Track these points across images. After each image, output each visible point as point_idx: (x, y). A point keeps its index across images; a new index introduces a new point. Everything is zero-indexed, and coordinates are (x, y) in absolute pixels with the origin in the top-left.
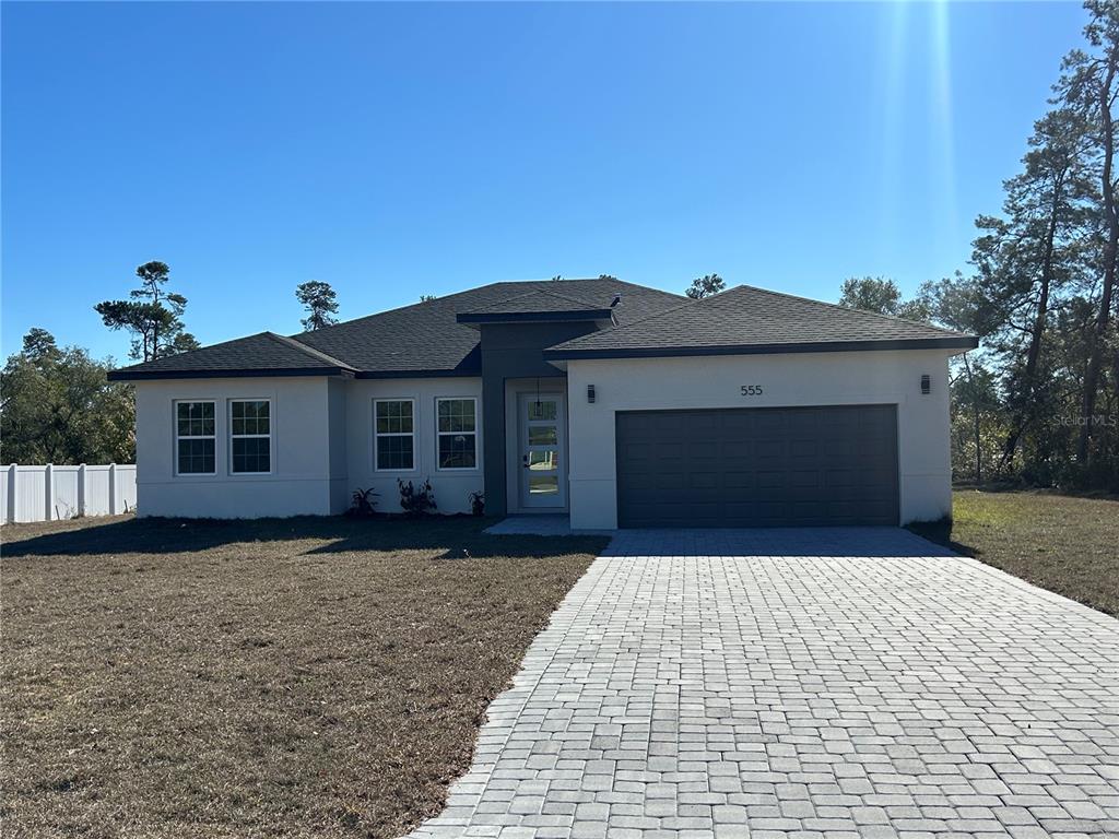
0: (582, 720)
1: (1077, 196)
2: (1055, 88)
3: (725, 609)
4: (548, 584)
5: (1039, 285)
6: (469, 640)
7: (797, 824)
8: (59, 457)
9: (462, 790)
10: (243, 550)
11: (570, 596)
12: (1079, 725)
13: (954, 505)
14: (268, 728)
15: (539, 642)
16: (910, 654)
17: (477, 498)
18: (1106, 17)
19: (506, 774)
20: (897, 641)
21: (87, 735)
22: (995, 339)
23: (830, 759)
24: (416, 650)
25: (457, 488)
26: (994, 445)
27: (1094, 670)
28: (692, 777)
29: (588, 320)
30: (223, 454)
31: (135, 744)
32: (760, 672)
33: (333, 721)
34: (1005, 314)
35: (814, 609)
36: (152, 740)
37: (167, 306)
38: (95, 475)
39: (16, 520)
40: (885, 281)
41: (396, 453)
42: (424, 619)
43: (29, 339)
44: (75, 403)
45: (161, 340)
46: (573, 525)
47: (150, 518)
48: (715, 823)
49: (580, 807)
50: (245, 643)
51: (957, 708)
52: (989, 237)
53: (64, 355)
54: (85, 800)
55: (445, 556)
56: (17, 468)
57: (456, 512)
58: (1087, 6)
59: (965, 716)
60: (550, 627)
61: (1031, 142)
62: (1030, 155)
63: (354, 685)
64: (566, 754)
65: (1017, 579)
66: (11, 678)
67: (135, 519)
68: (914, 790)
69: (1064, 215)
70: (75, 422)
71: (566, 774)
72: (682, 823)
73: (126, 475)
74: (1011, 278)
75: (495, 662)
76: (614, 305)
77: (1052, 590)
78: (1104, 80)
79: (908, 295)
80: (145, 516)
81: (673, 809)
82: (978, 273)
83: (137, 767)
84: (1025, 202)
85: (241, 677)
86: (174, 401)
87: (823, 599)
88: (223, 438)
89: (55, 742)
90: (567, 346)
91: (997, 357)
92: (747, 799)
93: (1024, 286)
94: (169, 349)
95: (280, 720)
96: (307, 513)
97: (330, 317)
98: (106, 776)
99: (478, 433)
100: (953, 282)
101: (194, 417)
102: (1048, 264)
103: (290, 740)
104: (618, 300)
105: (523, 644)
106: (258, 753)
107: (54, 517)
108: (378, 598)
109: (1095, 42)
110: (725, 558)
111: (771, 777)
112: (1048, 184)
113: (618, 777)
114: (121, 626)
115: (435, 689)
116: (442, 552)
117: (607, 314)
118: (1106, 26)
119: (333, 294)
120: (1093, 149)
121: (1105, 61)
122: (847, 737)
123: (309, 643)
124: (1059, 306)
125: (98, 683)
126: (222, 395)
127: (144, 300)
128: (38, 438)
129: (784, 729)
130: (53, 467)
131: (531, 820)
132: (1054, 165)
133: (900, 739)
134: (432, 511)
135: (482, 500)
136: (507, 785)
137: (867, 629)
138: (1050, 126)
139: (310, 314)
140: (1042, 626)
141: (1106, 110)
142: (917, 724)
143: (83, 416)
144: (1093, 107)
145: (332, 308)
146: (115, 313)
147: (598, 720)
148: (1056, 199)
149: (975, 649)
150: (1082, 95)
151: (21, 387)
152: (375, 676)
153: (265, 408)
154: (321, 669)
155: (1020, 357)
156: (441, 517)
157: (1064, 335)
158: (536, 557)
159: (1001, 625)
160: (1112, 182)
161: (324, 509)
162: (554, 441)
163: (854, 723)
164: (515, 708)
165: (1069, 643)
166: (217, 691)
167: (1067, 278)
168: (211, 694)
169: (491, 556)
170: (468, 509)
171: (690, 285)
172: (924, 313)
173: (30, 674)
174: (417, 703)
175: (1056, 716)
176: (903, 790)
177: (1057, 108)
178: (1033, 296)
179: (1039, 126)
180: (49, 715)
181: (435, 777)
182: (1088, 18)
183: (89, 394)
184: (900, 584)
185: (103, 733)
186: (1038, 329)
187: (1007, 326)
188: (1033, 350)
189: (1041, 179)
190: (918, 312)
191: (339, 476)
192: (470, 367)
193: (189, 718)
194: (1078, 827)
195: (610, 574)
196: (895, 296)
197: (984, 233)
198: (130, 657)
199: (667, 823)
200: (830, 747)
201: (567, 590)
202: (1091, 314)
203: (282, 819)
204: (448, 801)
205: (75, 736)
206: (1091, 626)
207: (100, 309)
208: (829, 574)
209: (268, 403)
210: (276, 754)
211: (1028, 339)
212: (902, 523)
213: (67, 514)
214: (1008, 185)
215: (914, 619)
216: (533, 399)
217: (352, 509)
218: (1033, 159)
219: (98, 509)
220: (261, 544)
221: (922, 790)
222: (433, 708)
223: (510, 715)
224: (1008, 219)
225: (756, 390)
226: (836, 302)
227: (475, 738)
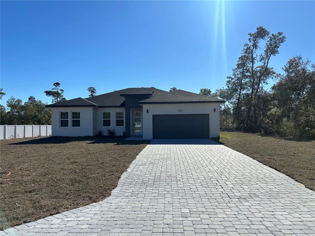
0: (141, 177)
1: (247, 72)
2: (242, 51)
3: (172, 155)
4: (137, 150)
5: (239, 90)
6: (119, 162)
7: (181, 197)
8: (36, 123)
9: (115, 192)
10: (74, 143)
11: (141, 153)
12: (239, 178)
13: (220, 135)
14: (75, 180)
15: (134, 162)
16: (208, 164)
17: (124, 132)
18: (252, 37)
19: (124, 188)
20: (206, 161)
21: (37, 181)
22: (230, 101)
23: (189, 184)
24: (108, 164)
25: (120, 130)
26: (230, 122)
27: (243, 167)
28: (161, 188)
29: (148, 96)
30: (70, 123)
31: (47, 183)
32: (178, 167)
33: (89, 178)
34: (232, 96)
35: (190, 155)
36: (50, 182)
37: (60, 92)
38: (43, 127)
39: (26, 137)
40: (209, 89)
41: (107, 123)
42: (110, 157)
43: (29, 98)
44: (39, 112)
45: (58, 99)
46: (144, 138)
47: (54, 136)
48: (165, 197)
49: (138, 195)
50: (72, 162)
51: (216, 174)
52: (229, 80)
53: (37, 102)
54: (35, 195)
55: (116, 145)
56: (26, 126)
57: (119, 135)
58: (249, 34)
59: (217, 176)
60: (136, 159)
61: (238, 61)
62: (238, 64)
63: (94, 171)
64: (136, 184)
65: (231, 149)
66: (21, 170)
67: (51, 137)
68: (205, 190)
69: (244, 76)
70: (39, 116)
71: (136, 188)
72: (158, 198)
73: (50, 127)
74: (234, 89)
75: (124, 166)
76: (153, 93)
77: (238, 151)
78: (252, 49)
79: (213, 92)
80: (53, 136)
81: (157, 195)
82: (227, 88)
83: (47, 188)
84: (237, 73)
85: (71, 169)
86: (60, 112)
87: (192, 153)
88: (70, 120)
89: (29, 183)
90: (143, 101)
91: (231, 105)
92: (172, 193)
93: (236, 90)
94: (60, 101)
95: (78, 178)
96: (88, 135)
97: (95, 94)
98: (40, 189)
99: (124, 119)
100: (222, 89)
101: (64, 115)
102: (241, 86)
103: (80, 182)
104: (154, 92)
105: (130, 162)
106: (73, 185)
107: (34, 136)
108: (101, 153)
109: (250, 42)
110: (174, 145)
111: (177, 188)
112: (241, 70)
113: (147, 189)
114: (46, 159)
115: (111, 172)
116: (116, 143)
117: (151, 95)
118: (252, 39)
119: (95, 90)
120: (250, 63)
121: (252, 46)
122: (193, 180)
123: (85, 162)
124: (243, 94)
125: (40, 171)
126: (70, 111)
127: (55, 90)
128: (31, 119)
129: (181, 179)
130: (34, 126)
131: (128, 198)
132: (242, 66)
133: (204, 181)
134: (114, 135)
135: (125, 133)
136: (124, 190)
137: (200, 159)
138: (241, 58)
139: (90, 94)
140: (235, 158)
141: (252, 55)
142: (208, 178)
143: (41, 115)
144: (250, 55)
145: (95, 93)
146: (48, 93)
147: (144, 177)
148: (243, 73)
149: (221, 163)
150: (248, 52)
151: (27, 108)
152: (99, 169)
153: (79, 114)
154: (87, 167)
155: (235, 105)
156: (116, 137)
157: (244, 100)
158: (135, 145)
159: (226, 158)
160: (253, 70)
161: (91, 135)
162: (140, 121)
163: (195, 177)
164: (127, 175)
165: (239, 162)
166: (65, 172)
167: (245, 89)
168: (64, 173)
169: (126, 144)
170: (122, 135)
171: (170, 89)
172: (216, 96)
173: (25, 169)
174: (107, 174)
175: (235, 176)
176: (203, 191)
177: (243, 55)
178: (238, 92)
179: (239, 58)
180: (29, 177)
181: (109, 189)
182: (249, 37)
183: (42, 110)
184: (208, 150)
185: (40, 181)
186: (239, 99)
187: (233, 98)
188: (238, 103)
189: (240, 69)
190: (215, 95)
191: (94, 128)
192: (123, 105)
193: (59, 178)
194: (236, 197)
195: (150, 148)
196: (210, 92)
197: (228, 80)
198: (47, 165)
199: (156, 198)
200: (190, 182)
201: (141, 151)
202: (249, 96)
203: (76, 198)
204: (111, 194)
205: (34, 182)
206: (245, 158)
207: (45, 92)
208: (194, 148)
209: (80, 113)
210: (77, 185)
211: (237, 101)
212: (210, 138)
213: (37, 136)
214: (233, 70)
215: (210, 157)
216: (136, 112)
217: (98, 135)
218: (238, 65)
219: (43, 135)
220: (78, 142)
221: (207, 190)
222: (110, 175)
223: (126, 177)
224: (233, 77)
225: (181, 111)
226: (199, 93)
227: (118, 181)
